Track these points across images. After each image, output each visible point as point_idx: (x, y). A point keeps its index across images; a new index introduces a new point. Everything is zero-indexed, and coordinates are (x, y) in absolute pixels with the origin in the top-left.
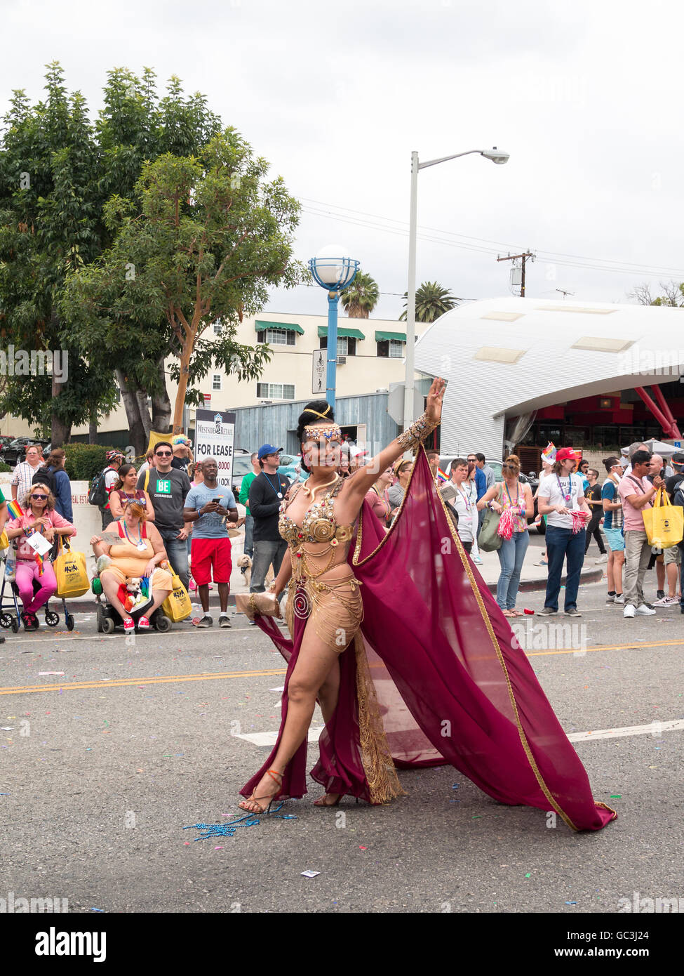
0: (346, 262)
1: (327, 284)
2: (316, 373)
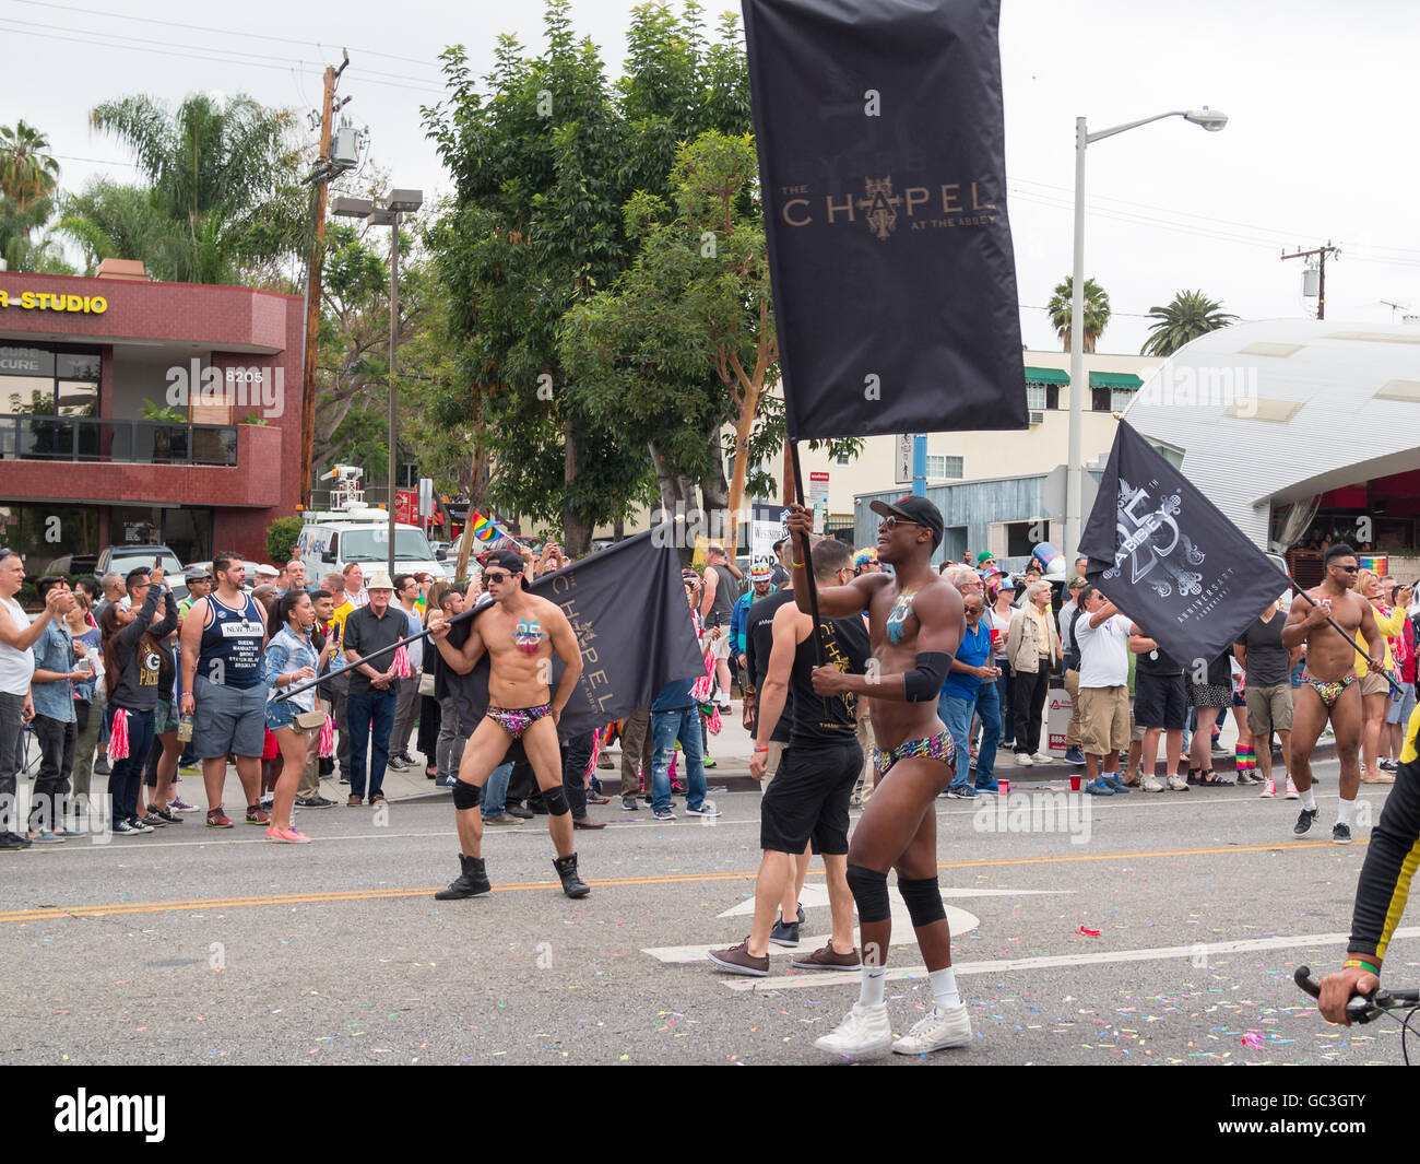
2: (901, 454)
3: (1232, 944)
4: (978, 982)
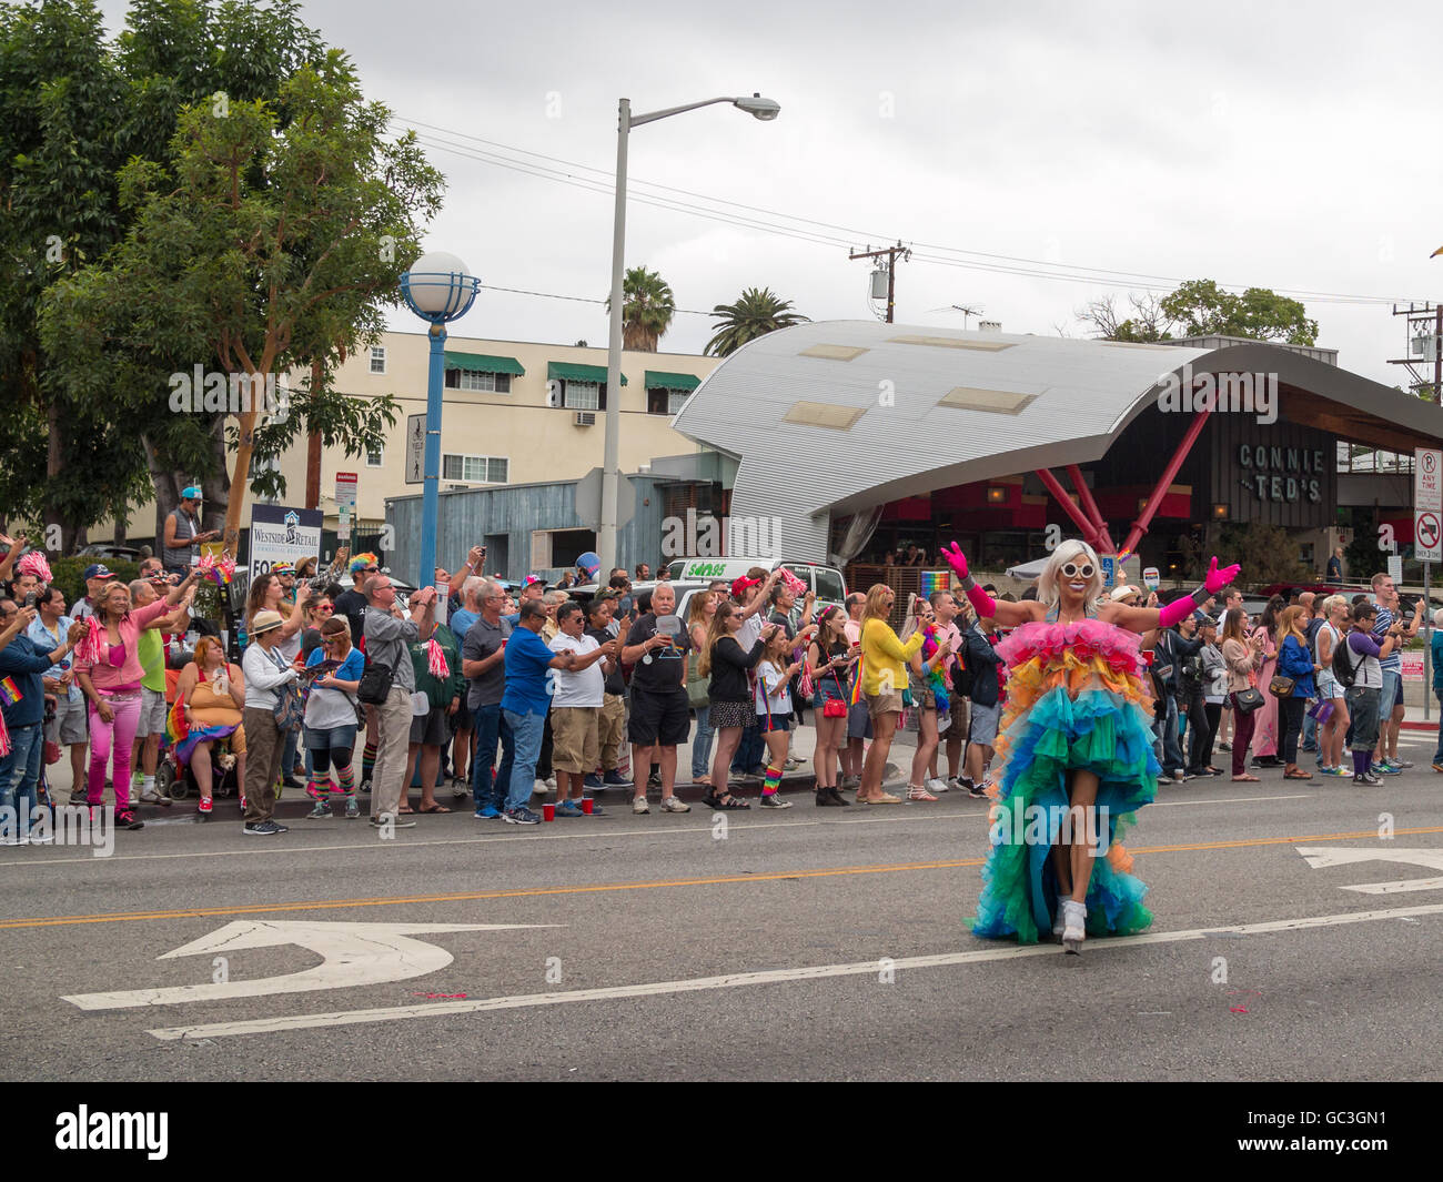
0: (457, 279)
1: (428, 313)
2: (412, 451)
3: (725, 978)
4: (439, 1024)
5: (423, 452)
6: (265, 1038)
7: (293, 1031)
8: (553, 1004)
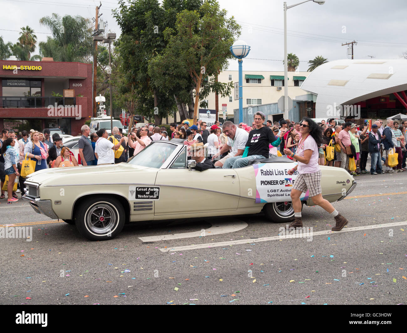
0: (244, 47)
1: (238, 56)
2: (236, 92)
5: (238, 92)
6: (192, 251)
7: (200, 249)
8: (277, 240)
